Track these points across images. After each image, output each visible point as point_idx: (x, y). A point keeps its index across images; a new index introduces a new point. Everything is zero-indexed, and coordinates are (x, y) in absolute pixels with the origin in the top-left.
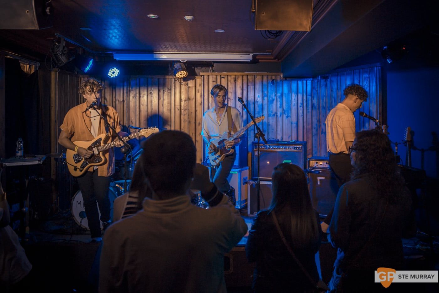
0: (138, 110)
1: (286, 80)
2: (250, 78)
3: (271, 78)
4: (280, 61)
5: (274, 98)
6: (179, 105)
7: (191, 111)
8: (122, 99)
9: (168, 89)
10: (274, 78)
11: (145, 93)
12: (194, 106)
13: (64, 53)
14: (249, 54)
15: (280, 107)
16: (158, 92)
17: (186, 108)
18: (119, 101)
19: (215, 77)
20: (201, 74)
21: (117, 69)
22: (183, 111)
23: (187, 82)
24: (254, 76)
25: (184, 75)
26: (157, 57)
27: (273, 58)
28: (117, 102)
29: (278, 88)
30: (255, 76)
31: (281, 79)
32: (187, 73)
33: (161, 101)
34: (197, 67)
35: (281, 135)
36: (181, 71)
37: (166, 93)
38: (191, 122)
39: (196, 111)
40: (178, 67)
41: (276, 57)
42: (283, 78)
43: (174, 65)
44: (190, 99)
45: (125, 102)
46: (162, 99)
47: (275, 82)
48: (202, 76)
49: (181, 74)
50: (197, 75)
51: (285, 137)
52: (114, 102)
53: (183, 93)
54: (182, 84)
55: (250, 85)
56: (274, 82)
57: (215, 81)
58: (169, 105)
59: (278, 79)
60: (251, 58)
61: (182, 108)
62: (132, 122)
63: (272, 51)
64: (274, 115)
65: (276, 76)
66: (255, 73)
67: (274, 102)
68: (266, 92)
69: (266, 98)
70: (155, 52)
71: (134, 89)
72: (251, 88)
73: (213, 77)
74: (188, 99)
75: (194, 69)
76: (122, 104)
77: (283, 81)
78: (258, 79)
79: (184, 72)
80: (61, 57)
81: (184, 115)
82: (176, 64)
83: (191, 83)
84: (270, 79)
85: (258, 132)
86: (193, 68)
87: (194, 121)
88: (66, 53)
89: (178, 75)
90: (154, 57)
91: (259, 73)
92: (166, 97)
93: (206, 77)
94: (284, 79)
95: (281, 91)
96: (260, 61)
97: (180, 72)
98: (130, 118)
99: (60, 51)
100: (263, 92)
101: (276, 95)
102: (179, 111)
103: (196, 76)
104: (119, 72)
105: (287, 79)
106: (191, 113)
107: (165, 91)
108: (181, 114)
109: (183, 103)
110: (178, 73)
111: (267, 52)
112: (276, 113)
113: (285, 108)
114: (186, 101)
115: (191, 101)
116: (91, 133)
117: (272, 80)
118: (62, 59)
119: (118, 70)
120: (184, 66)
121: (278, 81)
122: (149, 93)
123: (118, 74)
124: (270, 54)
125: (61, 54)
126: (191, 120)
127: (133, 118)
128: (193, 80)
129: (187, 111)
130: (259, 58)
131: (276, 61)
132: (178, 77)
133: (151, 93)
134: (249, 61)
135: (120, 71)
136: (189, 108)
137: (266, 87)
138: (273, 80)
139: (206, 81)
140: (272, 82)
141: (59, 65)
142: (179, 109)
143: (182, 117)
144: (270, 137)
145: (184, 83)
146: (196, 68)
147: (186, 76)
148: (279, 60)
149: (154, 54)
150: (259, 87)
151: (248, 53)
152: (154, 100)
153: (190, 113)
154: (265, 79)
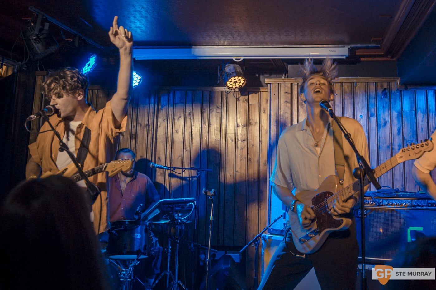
0: (169, 140)
1: (406, 89)
2: (346, 87)
3: (382, 86)
4: (395, 59)
5: (388, 119)
6: (233, 133)
7: (252, 143)
8: (146, 123)
9: (218, 107)
10: (385, 86)
11: (182, 114)
12: (257, 134)
13: (41, 37)
14: (345, 47)
15: (399, 134)
16: (202, 112)
17: (245, 137)
18: (141, 125)
19: (289, 85)
20: (267, 81)
21: (137, 73)
22: (239, 142)
23: (246, 97)
24: (353, 83)
25: (241, 84)
26: (197, 54)
27: (383, 53)
28: (139, 127)
29: (393, 103)
30: (355, 84)
31: (398, 87)
32: (244, 80)
33: (206, 126)
34: (263, 74)
35: (402, 182)
36: (235, 77)
37: (213, 114)
38: (252, 160)
39: (260, 142)
40: (230, 70)
41: (389, 52)
42: (401, 85)
43: (225, 67)
44: (251, 124)
45: (151, 127)
46: (207, 123)
47: (388, 94)
48: (269, 85)
49: (235, 82)
50: (262, 86)
51: (408, 185)
52: (134, 126)
53: (240, 114)
54: (239, 100)
55: (346, 98)
56: (386, 92)
57: (289, 92)
58: (218, 132)
59: (393, 87)
60: (347, 53)
61: (239, 137)
62: (159, 158)
63: (381, 39)
64: (388, 147)
65: (389, 83)
66: (354, 79)
67: (388, 125)
68: (373, 110)
69: (373, 120)
70: (194, 47)
71: (165, 108)
72: (348, 103)
73: (285, 86)
74: (248, 123)
75: (259, 77)
76: (146, 129)
77: (401, 91)
78: (360, 88)
79: (240, 78)
80: (34, 44)
81: (242, 149)
82: (228, 66)
83: (253, 98)
84: (379, 87)
85: (361, 166)
86: (257, 75)
87: (256, 158)
88: (44, 38)
89: (231, 83)
90: (192, 54)
91: (361, 79)
92: (213, 121)
93: (274, 87)
94: (403, 87)
95: (398, 108)
96: (362, 59)
97: (233, 78)
98: (157, 152)
99: (35, 34)
100: (368, 109)
101: (390, 115)
102: (233, 142)
103: (261, 88)
104: (140, 80)
105: (409, 87)
106: (253, 145)
107: (212, 111)
108: (236, 147)
109: (240, 131)
110: (230, 80)
111: (373, 41)
112: (391, 144)
113: (406, 136)
114: (244, 126)
115: (253, 127)
116: (57, 166)
117: (382, 90)
118: (37, 48)
119: (139, 75)
120: (239, 69)
121: (393, 92)
122: (187, 114)
123: (139, 83)
124: (379, 46)
125: (35, 39)
126: (252, 156)
127: (161, 153)
128: (256, 93)
129: (245, 143)
130: (362, 54)
131: (388, 59)
132: (231, 86)
133: (191, 114)
134: (344, 57)
135: (143, 77)
136: (250, 138)
137: (373, 101)
138: (385, 89)
139: (274, 92)
140: (382, 92)
141: (32, 57)
142: (233, 139)
143: (239, 151)
144: (383, 186)
145: (242, 98)
146: (261, 76)
147: (243, 86)
148: (392, 57)
149: (192, 49)
150: (361, 101)
151: (342, 46)
152: (194, 124)
153: (250, 146)
154: (372, 87)
